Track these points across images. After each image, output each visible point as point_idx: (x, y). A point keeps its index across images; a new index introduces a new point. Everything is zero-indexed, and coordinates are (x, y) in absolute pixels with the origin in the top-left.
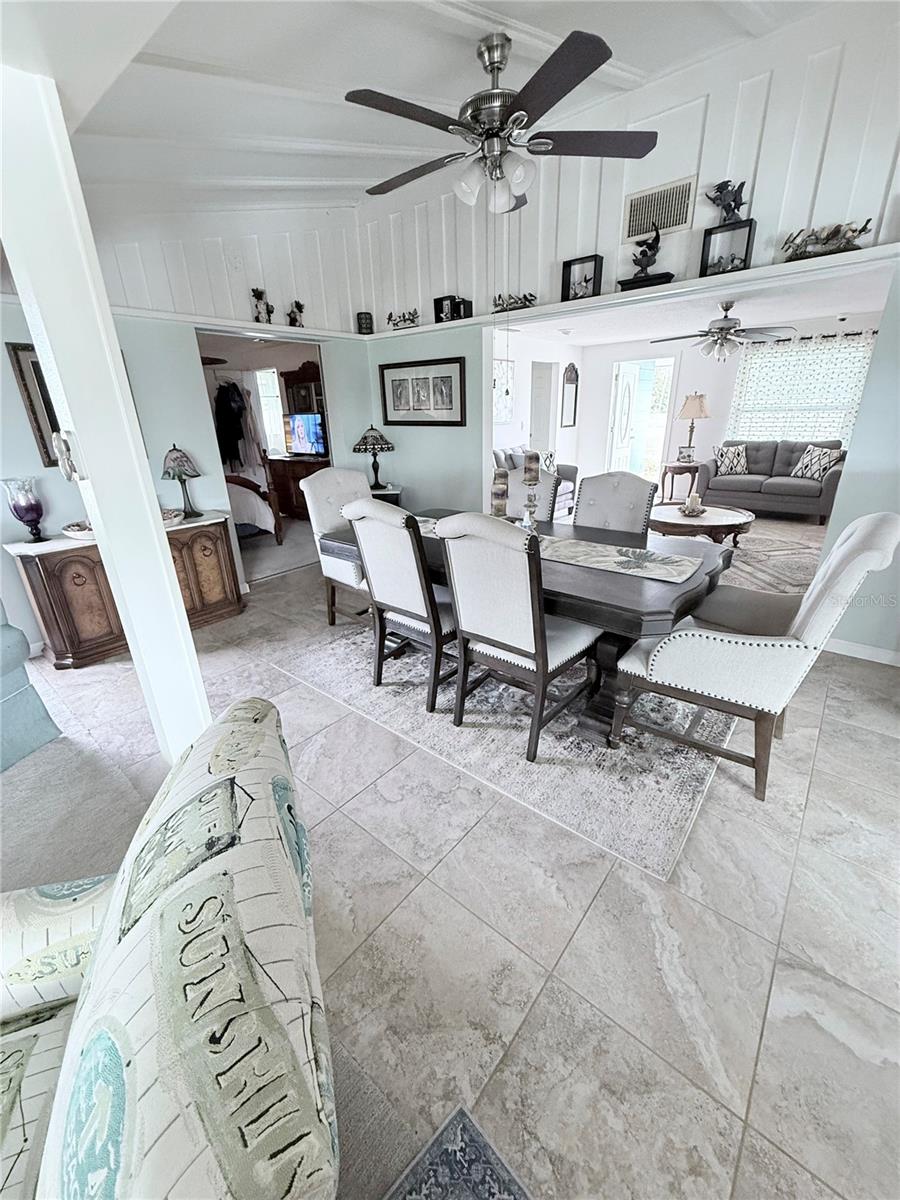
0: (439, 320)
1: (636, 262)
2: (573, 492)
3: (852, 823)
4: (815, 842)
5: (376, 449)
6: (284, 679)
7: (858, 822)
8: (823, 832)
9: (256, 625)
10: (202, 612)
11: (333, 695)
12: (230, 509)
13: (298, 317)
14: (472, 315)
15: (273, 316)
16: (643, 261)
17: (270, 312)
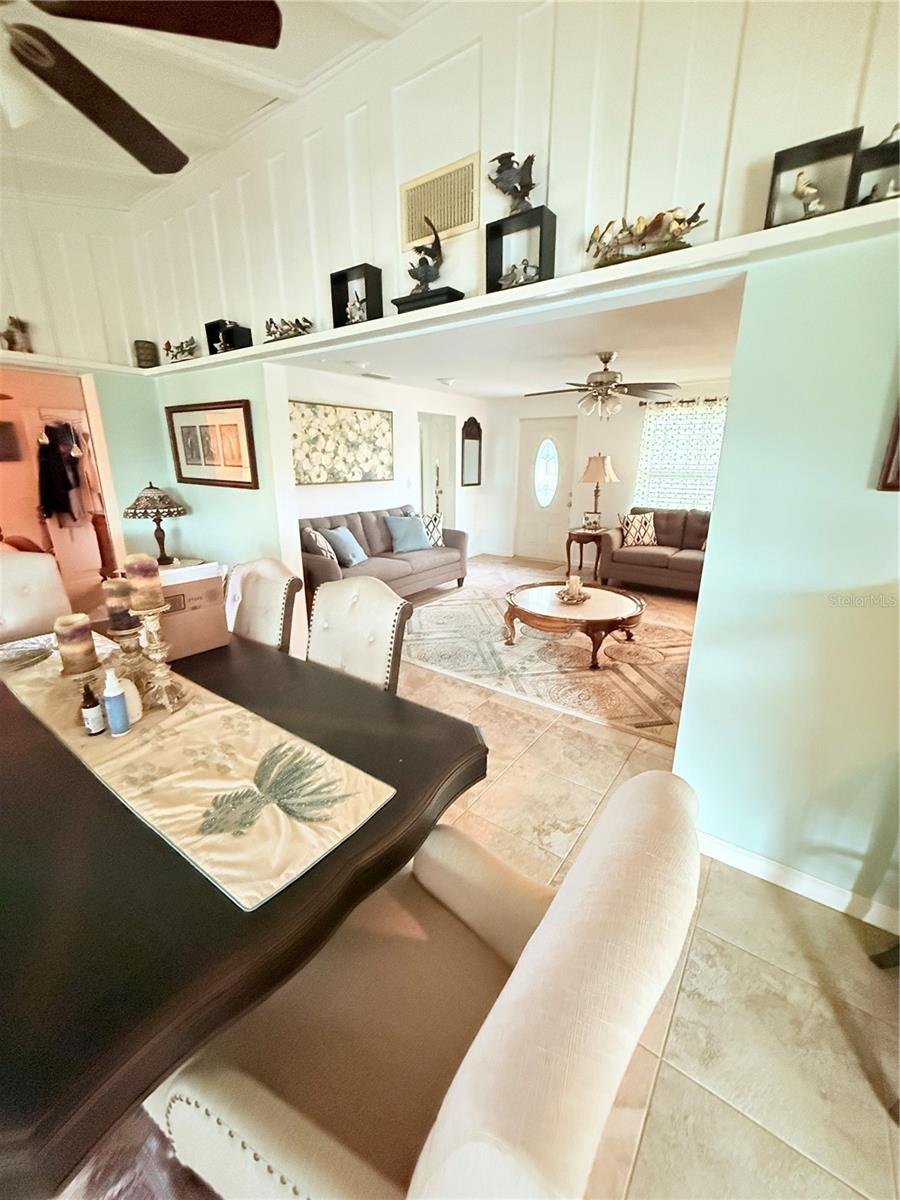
0: (213, 351)
1: (413, 274)
2: (461, 561)
5: (160, 514)
13: (19, 339)
14: (250, 345)
16: (424, 273)
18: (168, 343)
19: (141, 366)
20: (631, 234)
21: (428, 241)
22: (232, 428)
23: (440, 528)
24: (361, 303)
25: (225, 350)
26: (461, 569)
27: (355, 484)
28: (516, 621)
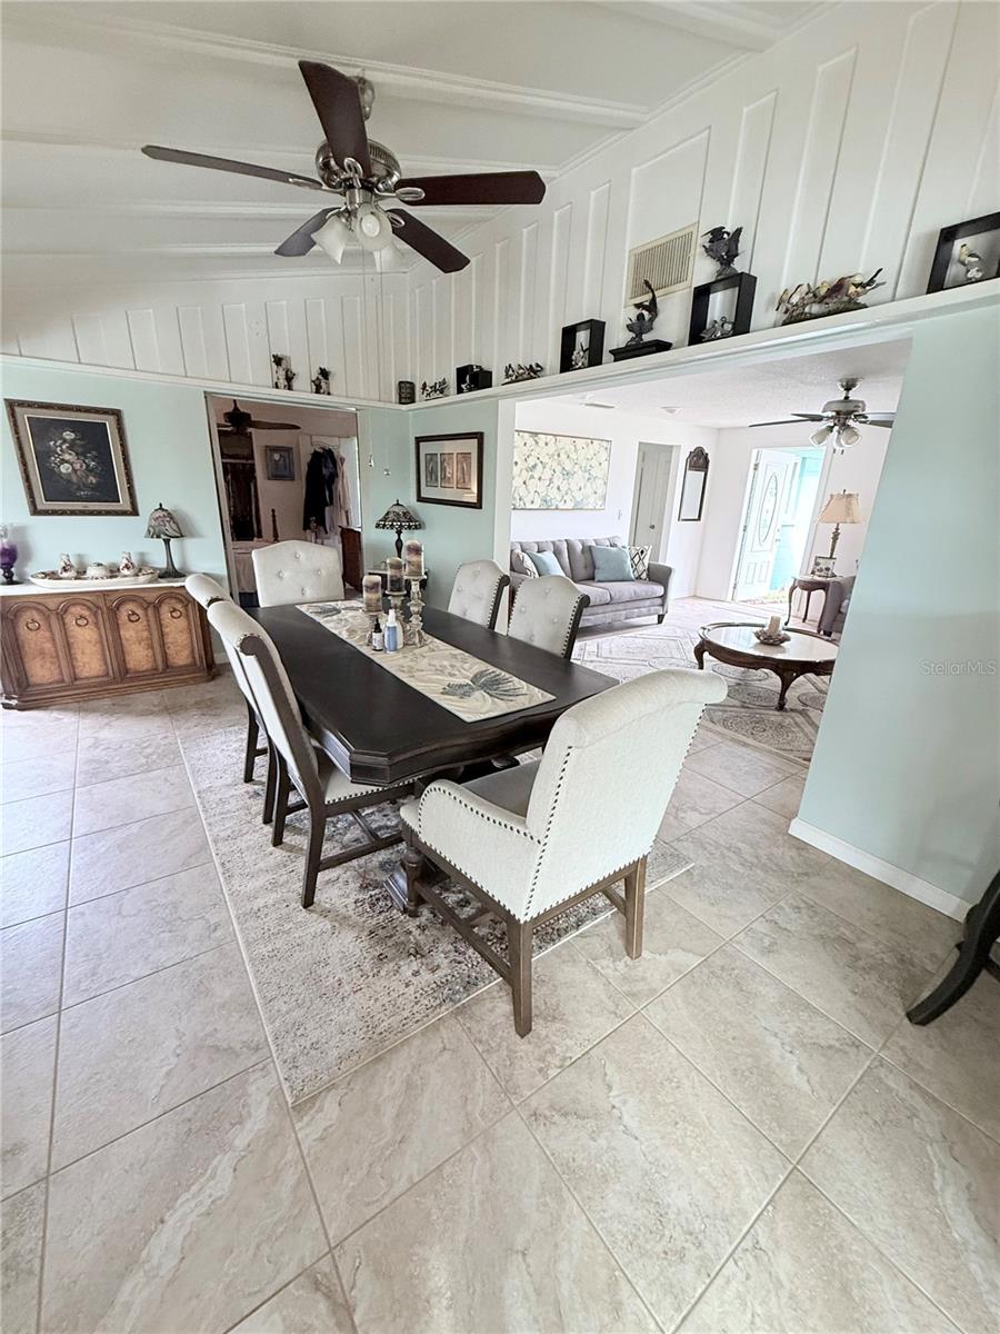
0: (460, 391)
1: (630, 328)
2: (664, 597)
3: (614, 1107)
4: (533, 1118)
5: (401, 526)
6: (172, 756)
7: (623, 1109)
8: (557, 1107)
9: (209, 696)
10: (164, 674)
11: (196, 783)
12: (226, 573)
13: (323, 384)
14: (490, 386)
15: (295, 383)
16: (639, 326)
17: (289, 378)
18: (425, 383)
19: (401, 403)
20: (815, 296)
22: (466, 455)
23: (646, 561)
24: (584, 352)
25: (470, 390)
26: (663, 605)
27: (564, 512)
28: (706, 655)
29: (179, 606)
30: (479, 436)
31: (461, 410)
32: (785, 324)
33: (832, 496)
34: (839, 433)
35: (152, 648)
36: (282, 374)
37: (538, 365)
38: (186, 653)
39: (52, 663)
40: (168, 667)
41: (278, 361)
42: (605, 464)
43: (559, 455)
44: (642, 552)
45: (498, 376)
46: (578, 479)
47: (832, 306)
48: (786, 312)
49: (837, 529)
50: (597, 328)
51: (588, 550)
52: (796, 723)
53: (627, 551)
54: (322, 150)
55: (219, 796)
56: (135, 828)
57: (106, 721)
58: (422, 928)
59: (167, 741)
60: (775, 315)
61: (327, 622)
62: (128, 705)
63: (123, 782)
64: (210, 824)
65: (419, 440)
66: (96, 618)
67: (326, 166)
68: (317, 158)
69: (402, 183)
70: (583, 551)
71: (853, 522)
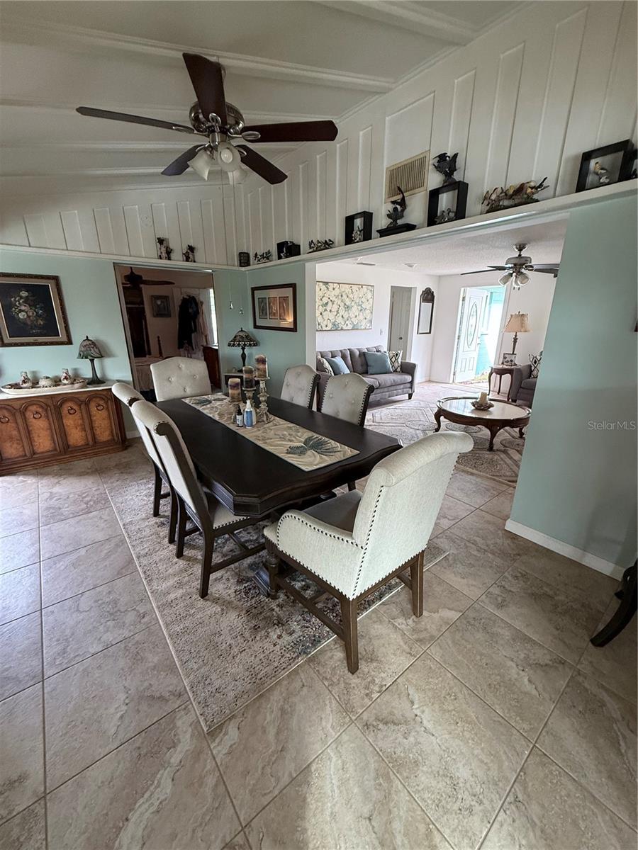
1: (389, 216)
2: (412, 382)
3: (416, 715)
4: (366, 728)
5: (245, 345)
6: (103, 502)
7: (423, 716)
8: (381, 719)
9: (124, 460)
10: (93, 448)
11: (122, 519)
12: (131, 379)
13: (191, 256)
14: (300, 254)
15: (173, 255)
16: (395, 215)
17: (169, 252)
18: (256, 254)
19: (241, 266)
20: (506, 195)
21: (398, 198)
22: (286, 299)
23: (400, 360)
24: (360, 232)
25: (286, 257)
26: (411, 388)
27: (348, 331)
28: (442, 418)
29: (102, 403)
30: (293, 286)
31: (281, 270)
32: (488, 212)
33: (512, 316)
34: (516, 277)
35: (85, 431)
36: (163, 250)
37: (330, 241)
38: (107, 433)
39: (17, 444)
40: (95, 442)
41: (161, 241)
42: (371, 301)
43: (342, 296)
44: (397, 355)
45: (304, 247)
46: (355, 310)
47: (517, 201)
48: (488, 205)
49: (516, 336)
50: (367, 217)
51: (363, 355)
52: (501, 458)
53: (388, 355)
54: (194, 109)
55: (138, 527)
56: (83, 552)
57: (57, 481)
58: (280, 606)
59: (98, 492)
60: (480, 207)
61: (204, 409)
62: (69, 469)
63: (72, 521)
64: (133, 546)
65: (254, 289)
66: (47, 413)
67: (196, 119)
68: (190, 114)
69: (245, 129)
70: (360, 354)
71: (526, 331)
